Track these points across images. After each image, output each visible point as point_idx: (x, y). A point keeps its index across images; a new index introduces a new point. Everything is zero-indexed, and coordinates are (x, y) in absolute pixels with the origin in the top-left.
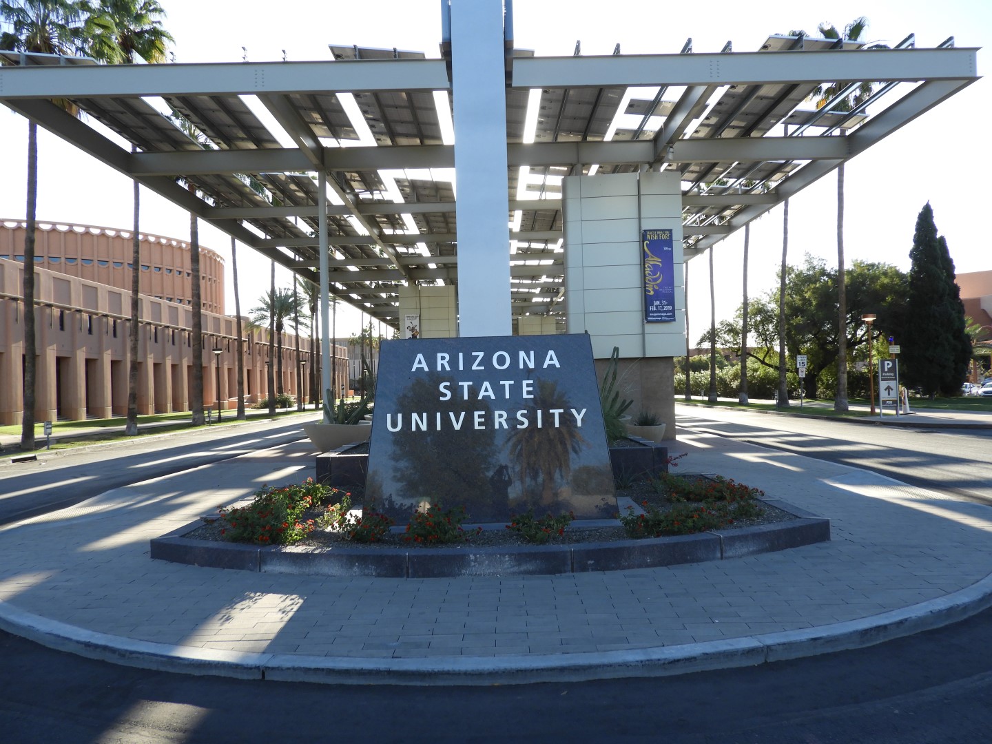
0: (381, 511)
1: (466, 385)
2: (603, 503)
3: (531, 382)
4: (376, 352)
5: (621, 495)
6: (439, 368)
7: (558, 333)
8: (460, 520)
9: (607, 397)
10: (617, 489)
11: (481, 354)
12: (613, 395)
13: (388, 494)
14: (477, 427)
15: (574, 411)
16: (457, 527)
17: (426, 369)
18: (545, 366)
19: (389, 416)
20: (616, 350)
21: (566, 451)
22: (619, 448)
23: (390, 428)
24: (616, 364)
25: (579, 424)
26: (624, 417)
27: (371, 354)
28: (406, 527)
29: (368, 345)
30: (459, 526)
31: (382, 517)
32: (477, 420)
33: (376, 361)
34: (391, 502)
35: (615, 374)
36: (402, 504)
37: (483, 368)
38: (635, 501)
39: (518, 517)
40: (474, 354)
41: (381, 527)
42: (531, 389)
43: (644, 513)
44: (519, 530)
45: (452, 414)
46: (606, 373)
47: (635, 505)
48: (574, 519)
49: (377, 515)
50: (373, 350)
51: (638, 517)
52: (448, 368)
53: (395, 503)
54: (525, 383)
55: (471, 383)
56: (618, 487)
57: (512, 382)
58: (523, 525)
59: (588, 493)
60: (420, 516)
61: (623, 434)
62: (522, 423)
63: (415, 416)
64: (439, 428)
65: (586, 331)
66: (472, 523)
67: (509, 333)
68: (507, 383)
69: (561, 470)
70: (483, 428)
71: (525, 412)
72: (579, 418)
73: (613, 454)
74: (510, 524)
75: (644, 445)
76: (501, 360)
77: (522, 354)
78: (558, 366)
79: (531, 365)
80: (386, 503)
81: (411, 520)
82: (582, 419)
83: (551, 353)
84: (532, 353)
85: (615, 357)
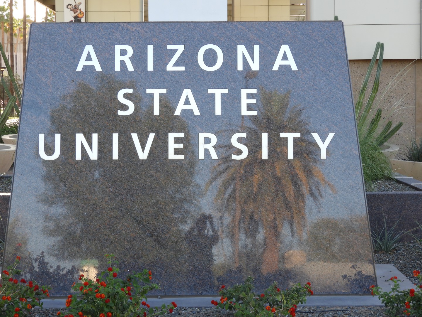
0: (28, 276)
1: (156, 93)
2: (354, 272)
3: (254, 91)
4: (18, 42)
5: (380, 261)
6: (118, 68)
7: (293, 19)
8: (144, 292)
9: (365, 118)
10: (375, 252)
11: (181, 48)
12: (372, 115)
13: (39, 253)
14: (172, 156)
15: (316, 136)
16: (141, 302)
17: (98, 68)
18: (276, 68)
19: (42, 137)
20: (380, 47)
21: (299, 194)
22: (380, 193)
23: (43, 156)
24: (379, 68)
25: (323, 155)
26: (389, 147)
27: (12, 45)
28: (65, 300)
29: (6, 31)
30: (144, 300)
31: (31, 283)
32: (172, 146)
33: (19, 56)
34: (43, 264)
35: (377, 83)
36: (59, 267)
37: (182, 69)
38: (401, 271)
39: (229, 288)
40: (169, 47)
41: (29, 300)
42: (253, 101)
43: (415, 288)
44: (230, 308)
45: (135, 137)
46: (363, 80)
47: (401, 276)
48: (311, 293)
49: (23, 281)
50: (15, 39)
51: (405, 294)
52: (130, 67)
53: (49, 266)
54: (244, 92)
55: (164, 91)
56: (377, 250)
57: (226, 91)
58: (238, 300)
59: (333, 258)
60: (86, 284)
61: (386, 173)
62: (240, 152)
63: (80, 138)
64: (115, 156)
65: (336, 18)
66: (162, 297)
67: (224, 18)
68: (218, 92)
69: (291, 226)
70: (182, 157)
71: (244, 135)
72: (323, 147)
73: (371, 200)
74: (218, 299)
75: (417, 189)
76: (210, 58)
77: (241, 49)
78: (294, 68)
79: (255, 66)
80: (36, 265)
81: (72, 291)
82: (328, 150)
83: (285, 48)
84: (256, 48)
85: (378, 58)
